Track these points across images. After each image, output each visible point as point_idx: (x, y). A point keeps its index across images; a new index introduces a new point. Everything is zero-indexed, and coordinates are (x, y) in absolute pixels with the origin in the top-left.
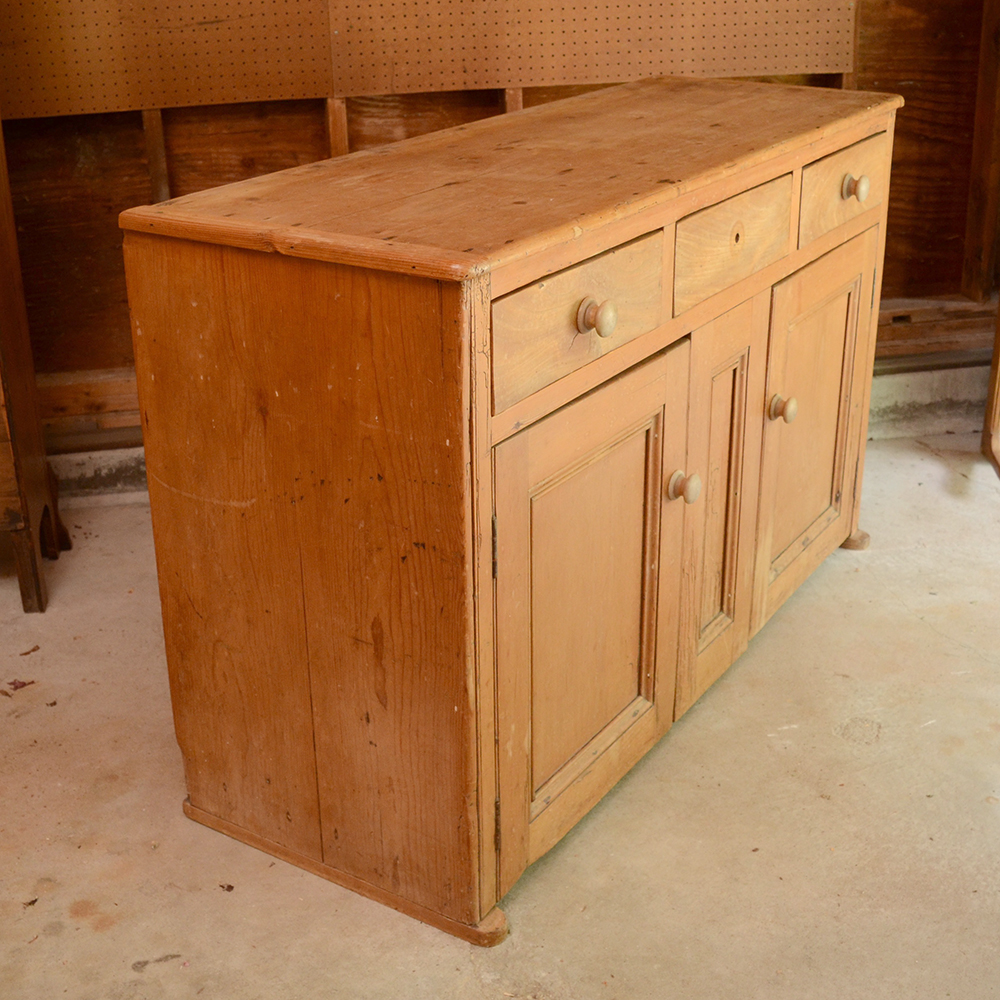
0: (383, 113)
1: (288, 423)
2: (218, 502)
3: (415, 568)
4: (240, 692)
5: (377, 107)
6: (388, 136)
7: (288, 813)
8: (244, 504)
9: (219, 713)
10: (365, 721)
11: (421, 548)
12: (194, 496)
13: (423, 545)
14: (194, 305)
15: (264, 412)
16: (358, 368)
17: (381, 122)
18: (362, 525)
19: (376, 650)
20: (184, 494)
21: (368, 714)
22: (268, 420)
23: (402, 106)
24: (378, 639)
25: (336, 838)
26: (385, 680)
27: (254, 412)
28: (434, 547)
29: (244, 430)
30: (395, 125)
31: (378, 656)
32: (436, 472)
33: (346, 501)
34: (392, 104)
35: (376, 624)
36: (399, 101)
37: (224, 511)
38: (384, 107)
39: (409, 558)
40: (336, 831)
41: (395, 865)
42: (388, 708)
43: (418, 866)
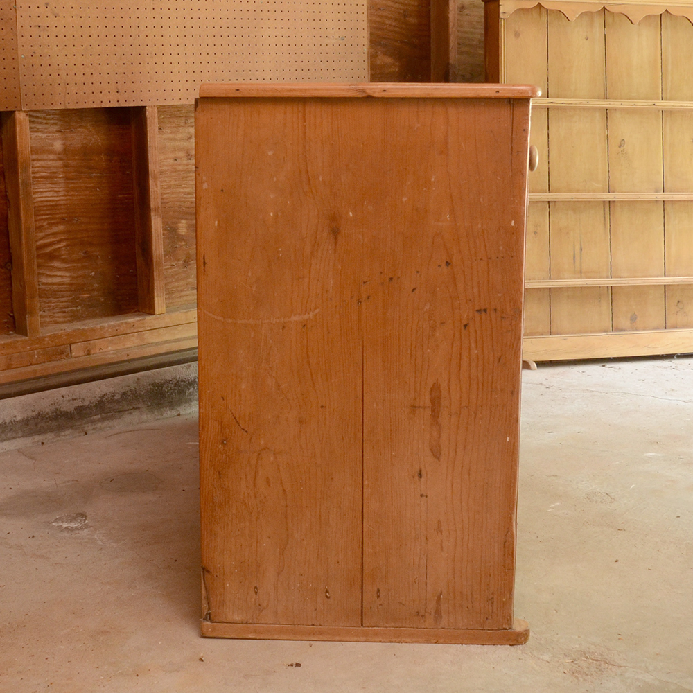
0: (45, 128)
1: (361, 237)
2: (278, 320)
3: (476, 331)
4: (284, 491)
5: (41, 123)
6: (50, 148)
7: (327, 592)
8: (306, 317)
9: (257, 519)
10: (417, 478)
11: (483, 313)
12: (251, 322)
13: (485, 310)
14: (270, 153)
15: (335, 232)
16: (433, 180)
17: (44, 136)
18: (427, 307)
19: (433, 411)
20: (239, 321)
21: (420, 471)
22: (339, 238)
23: (60, 123)
24: (436, 401)
25: (378, 597)
26: (440, 435)
27: (325, 234)
28: (495, 310)
29: (312, 253)
30: (54, 139)
31: (435, 415)
32: (501, 248)
33: (414, 290)
34: (52, 121)
35: (436, 388)
36: (57, 119)
37: (284, 327)
38: (46, 123)
39: (471, 324)
40: (378, 590)
41: (439, 600)
42: (442, 459)
43: (461, 593)
